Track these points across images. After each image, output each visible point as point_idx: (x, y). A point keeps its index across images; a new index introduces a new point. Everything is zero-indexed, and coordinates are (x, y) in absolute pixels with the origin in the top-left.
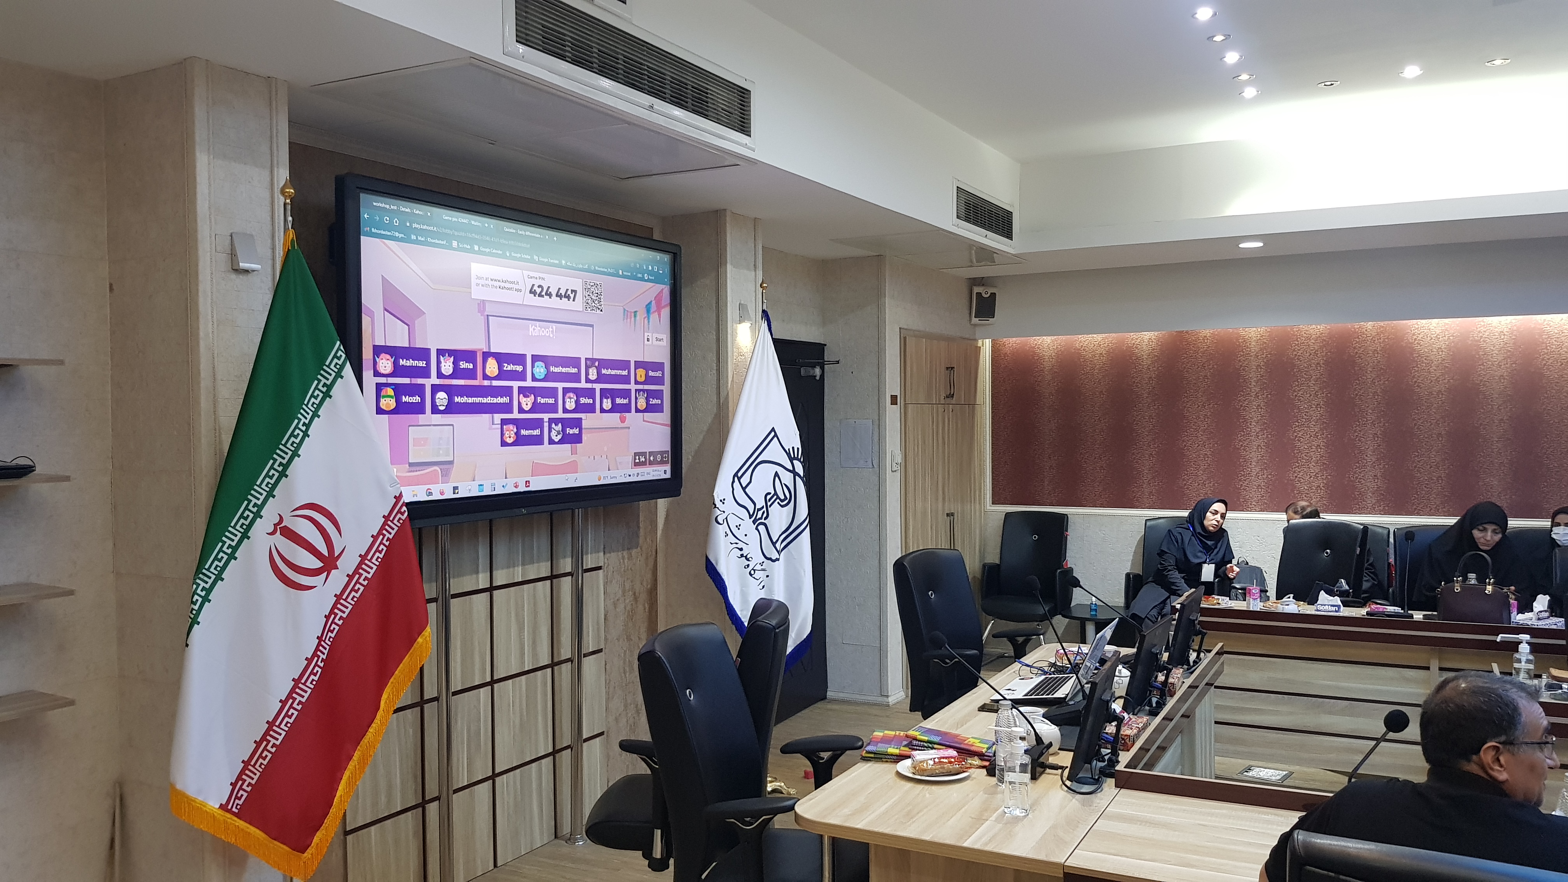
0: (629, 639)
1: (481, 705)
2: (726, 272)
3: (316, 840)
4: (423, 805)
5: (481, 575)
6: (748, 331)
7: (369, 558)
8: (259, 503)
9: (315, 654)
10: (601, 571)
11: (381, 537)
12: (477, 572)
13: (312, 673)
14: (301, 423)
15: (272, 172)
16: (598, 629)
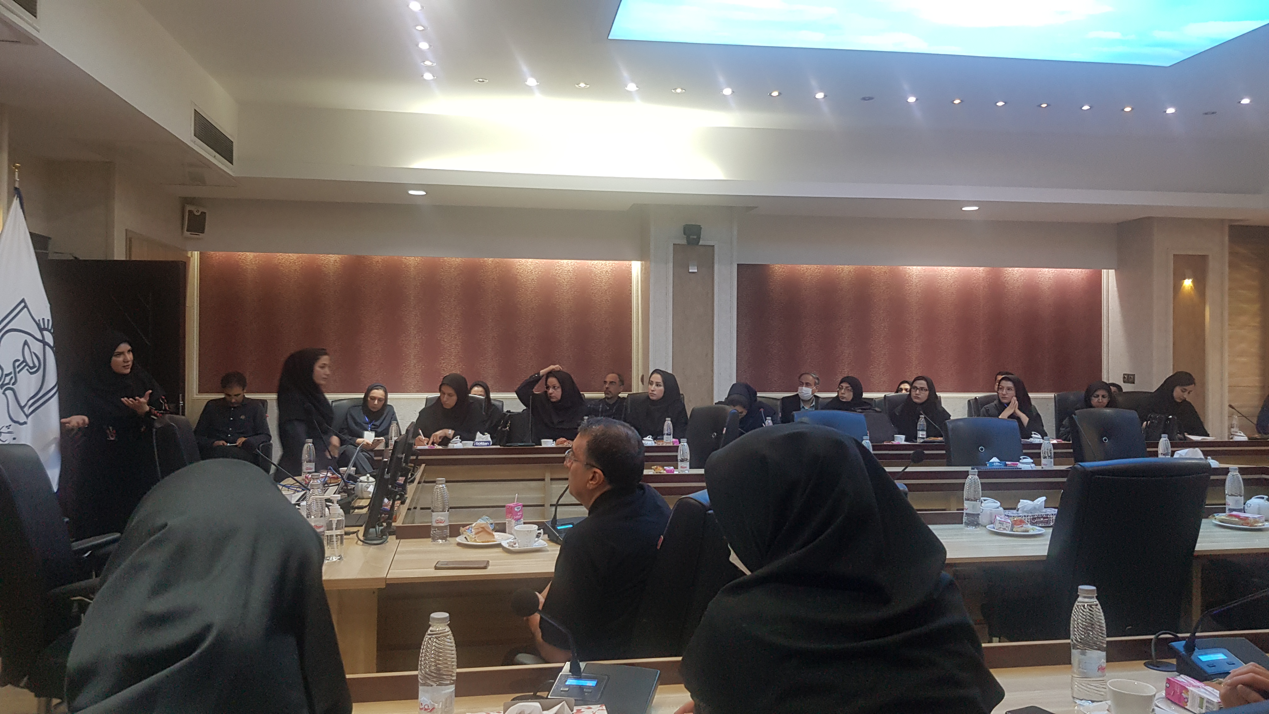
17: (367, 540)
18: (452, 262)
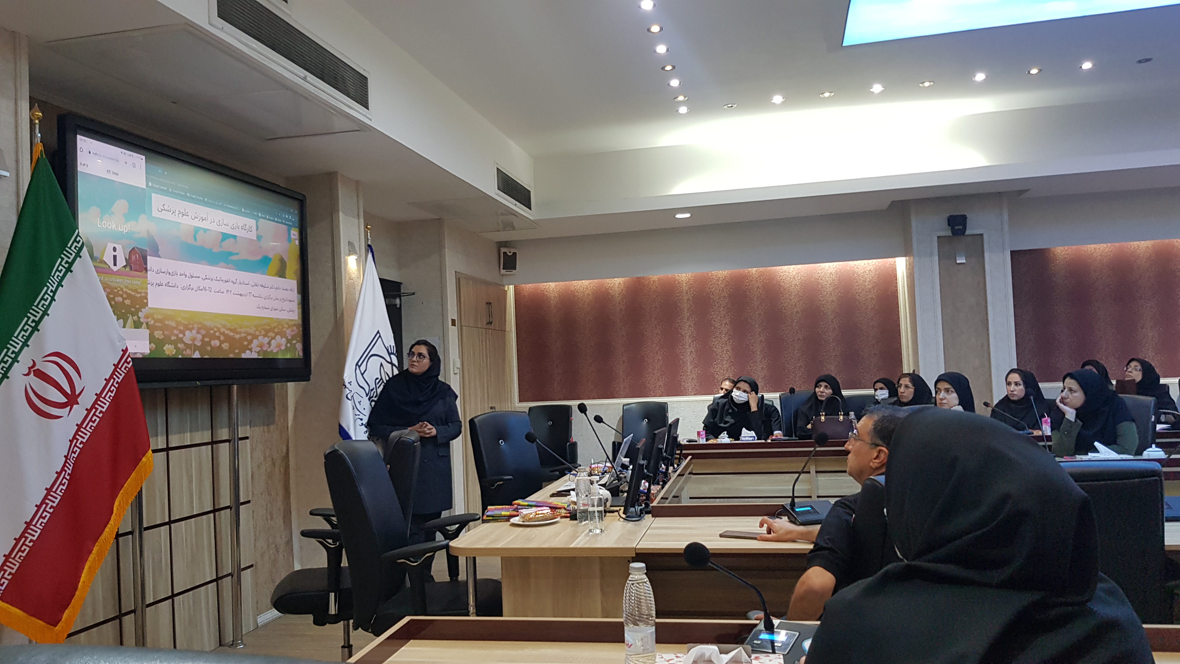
0: (269, 494)
1: (162, 539)
2: (339, 217)
3: (65, 616)
4: (120, 617)
5: (159, 438)
6: (355, 261)
7: (103, 396)
8: (16, 350)
9: (63, 469)
10: (248, 441)
11: (112, 380)
12: (157, 436)
13: (61, 484)
14: (50, 290)
15: (16, 103)
16: (247, 486)
17: (628, 518)
18: (719, 275)
